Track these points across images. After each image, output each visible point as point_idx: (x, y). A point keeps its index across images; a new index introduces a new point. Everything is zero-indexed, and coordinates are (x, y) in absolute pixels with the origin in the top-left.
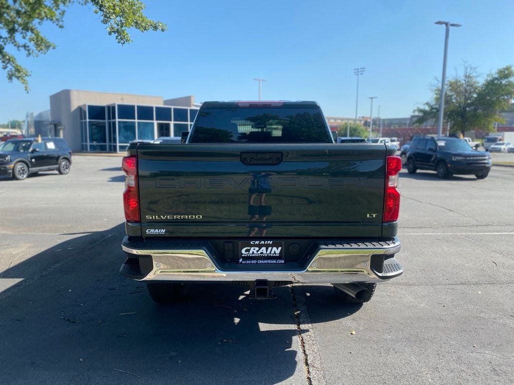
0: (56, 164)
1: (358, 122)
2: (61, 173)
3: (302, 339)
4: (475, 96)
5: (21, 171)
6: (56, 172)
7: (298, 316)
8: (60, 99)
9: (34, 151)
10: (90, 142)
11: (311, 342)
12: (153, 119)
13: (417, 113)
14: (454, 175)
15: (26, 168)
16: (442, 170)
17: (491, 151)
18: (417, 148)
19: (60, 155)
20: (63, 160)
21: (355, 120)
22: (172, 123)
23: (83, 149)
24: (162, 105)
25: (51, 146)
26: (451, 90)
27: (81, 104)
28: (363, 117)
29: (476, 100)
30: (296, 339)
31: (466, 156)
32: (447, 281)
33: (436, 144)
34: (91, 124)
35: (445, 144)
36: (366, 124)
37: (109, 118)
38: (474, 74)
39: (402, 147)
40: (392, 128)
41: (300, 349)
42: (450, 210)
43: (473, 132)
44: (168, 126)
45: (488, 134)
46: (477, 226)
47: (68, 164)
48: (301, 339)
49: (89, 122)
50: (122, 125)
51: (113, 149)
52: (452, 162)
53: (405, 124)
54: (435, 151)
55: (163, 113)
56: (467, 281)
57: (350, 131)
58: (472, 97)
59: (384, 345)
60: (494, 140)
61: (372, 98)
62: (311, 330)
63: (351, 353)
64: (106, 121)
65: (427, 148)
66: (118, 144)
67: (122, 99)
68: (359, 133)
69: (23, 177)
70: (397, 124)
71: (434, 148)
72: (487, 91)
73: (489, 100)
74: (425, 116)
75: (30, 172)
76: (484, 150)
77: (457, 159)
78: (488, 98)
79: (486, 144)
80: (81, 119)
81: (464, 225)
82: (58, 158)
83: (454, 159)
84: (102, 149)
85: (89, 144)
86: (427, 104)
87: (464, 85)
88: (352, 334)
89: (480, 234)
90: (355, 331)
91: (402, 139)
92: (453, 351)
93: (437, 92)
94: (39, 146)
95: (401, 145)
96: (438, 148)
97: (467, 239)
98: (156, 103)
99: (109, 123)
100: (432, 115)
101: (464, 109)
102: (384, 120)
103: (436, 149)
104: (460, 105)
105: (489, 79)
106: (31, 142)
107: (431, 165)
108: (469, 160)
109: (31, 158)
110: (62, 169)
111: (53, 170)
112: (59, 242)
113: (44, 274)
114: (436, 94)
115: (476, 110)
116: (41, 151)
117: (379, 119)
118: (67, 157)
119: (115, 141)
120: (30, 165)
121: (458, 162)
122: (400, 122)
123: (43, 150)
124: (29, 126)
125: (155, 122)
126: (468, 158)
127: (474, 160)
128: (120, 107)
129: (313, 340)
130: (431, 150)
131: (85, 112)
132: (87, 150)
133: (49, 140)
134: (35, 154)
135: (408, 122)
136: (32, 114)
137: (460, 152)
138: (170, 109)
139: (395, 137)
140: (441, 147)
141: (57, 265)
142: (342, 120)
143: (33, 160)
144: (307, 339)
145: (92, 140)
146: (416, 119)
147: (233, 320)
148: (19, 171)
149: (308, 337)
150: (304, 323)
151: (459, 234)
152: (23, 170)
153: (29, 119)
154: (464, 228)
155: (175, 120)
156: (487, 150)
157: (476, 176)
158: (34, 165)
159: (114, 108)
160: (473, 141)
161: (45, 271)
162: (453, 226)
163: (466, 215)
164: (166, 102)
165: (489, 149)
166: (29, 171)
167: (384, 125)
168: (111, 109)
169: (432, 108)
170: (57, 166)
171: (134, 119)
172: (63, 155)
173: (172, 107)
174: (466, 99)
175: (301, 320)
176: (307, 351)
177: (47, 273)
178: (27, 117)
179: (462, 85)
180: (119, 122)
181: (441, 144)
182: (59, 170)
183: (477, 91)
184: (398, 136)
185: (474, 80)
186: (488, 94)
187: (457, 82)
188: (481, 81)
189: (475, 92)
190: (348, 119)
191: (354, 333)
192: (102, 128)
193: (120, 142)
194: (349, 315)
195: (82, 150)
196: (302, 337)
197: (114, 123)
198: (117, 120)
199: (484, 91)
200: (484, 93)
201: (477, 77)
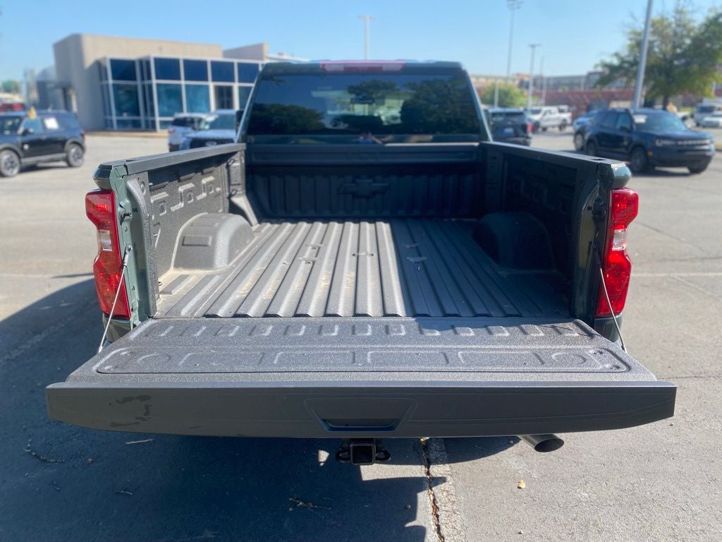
0: (62, 151)
1: (510, 82)
2: (70, 166)
3: (434, 500)
4: (688, 41)
5: (9, 165)
6: (63, 164)
7: (426, 447)
8: (68, 49)
9: (26, 133)
10: (117, 115)
11: (449, 506)
12: (206, 79)
13: (600, 69)
14: (658, 168)
15: (15, 158)
16: (638, 161)
17: (704, 127)
18: (602, 127)
19: (67, 137)
20: (72, 146)
21: (506, 79)
22: (236, 86)
23: (106, 126)
24: (220, 58)
25: (52, 124)
26: (654, 33)
27: (99, 56)
28: (518, 75)
29: (689, 49)
30: (424, 498)
31: (677, 139)
32: (670, 370)
33: (632, 120)
34: (116, 87)
35: (647, 120)
36: (523, 85)
37: (143, 79)
38: (690, 8)
39: (575, 122)
40: (560, 90)
41: (432, 523)
42: (657, 231)
43: (680, 97)
44: (229, 90)
45: (701, 101)
46: (703, 259)
47: (80, 151)
48: (432, 498)
49: (114, 85)
50: (162, 89)
51: (151, 127)
52: (655, 149)
53: (579, 85)
54: (630, 131)
55: (222, 71)
56: (702, 371)
57: (500, 97)
58: (684, 43)
59: (577, 513)
60: (709, 110)
61: (533, 46)
62: (449, 478)
63: (520, 533)
64: (139, 83)
65: (618, 126)
66: (158, 119)
67: (160, 49)
68: (512, 98)
69: (12, 172)
70: (566, 84)
71: (628, 126)
72: (706, 35)
73: (708, 49)
74: (610, 74)
75: (23, 165)
76: (694, 124)
77: (664, 145)
78: (708, 45)
79: (698, 116)
80: (101, 79)
81: (682, 258)
82: (63, 142)
83: (659, 144)
84: (135, 126)
85: (115, 118)
86: (616, 55)
87: (674, 25)
88: (519, 488)
89: (710, 274)
90: (525, 480)
91: (574, 108)
92: (699, 528)
93: (632, 36)
94: (33, 124)
95: (574, 117)
96: (634, 127)
97: (690, 284)
98: (211, 54)
99: (143, 87)
100: (623, 71)
101: (671, 62)
102: (549, 79)
103: (632, 127)
104: (664, 55)
105: (712, 15)
106: (21, 119)
107: (622, 153)
108: (682, 146)
109: (23, 144)
110: (72, 160)
111: (58, 160)
112: (49, 291)
113: (14, 356)
114: (631, 39)
115: (688, 64)
116: (36, 132)
117: (541, 78)
118: (78, 140)
119: (153, 114)
120: (21, 154)
121: (665, 149)
122: (572, 82)
123: (40, 130)
124: (29, 90)
125: (212, 85)
126: (680, 143)
127: (688, 145)
128: (158, 61)
129: (454, 502)
130: (623, 129)
131: (106, 70)
132: (112, 126)
133: (49, 116)
134: (28, 138)
135: (583, 81)
136: (32, 71)
137: (669, 132)
138: (232, 65)
139: (565, 104)
140: (640, 125)
141: (38, 338)
142: (487, 78)
143: (26, 147)
144: (443, 500)
145: (120, 112)
146: (597, 77)
147: (317, 457)
148: (6, 164)
149: (445, 494)
150: (437, 462)
151: (676, 275)
152: (12, 162)
153: (29, 79)
154: (683, 263)
155: (240, 81)
156: (698, 125)
157: (690, 169)
158: (28, 154)
159: (148, 63)
160: (679, 110)
161: (16, 350)
162: (665, 260)
163: (683, 239)
164: (226, 53)
165: (702, 122)
166: (20, 163)
167: (548, 85)
168: (145, 64)
169: (623, 61)
170: (63, 155)
171: (179, 78)
172: (71, 137)
173: (236, 61)
174: (675, 47)
175: (432, 456)
176: (443, 527)
177: (19, 354)
178: (25, 75)
179: (669, 25)
180: (158, 85)
181: (640, 119)
182: (66, 160)
183: (692, 34)
184: (569, 104)
185: (689, 16)
186: (709, 39)
187: (663, 19)
188: (698, 19)
189: (688, 36)
190: (496, 78)
191: (523, 485)
192: (132, 93)
193: (162, 115)
194: (512, 445)
195: (104, 127)
196: (433, 495)
197: (150, 87)
198: (155, 82)
199: (703, 34)
200: (701, 37)
201: (693, 12)
